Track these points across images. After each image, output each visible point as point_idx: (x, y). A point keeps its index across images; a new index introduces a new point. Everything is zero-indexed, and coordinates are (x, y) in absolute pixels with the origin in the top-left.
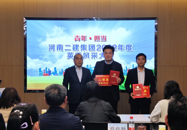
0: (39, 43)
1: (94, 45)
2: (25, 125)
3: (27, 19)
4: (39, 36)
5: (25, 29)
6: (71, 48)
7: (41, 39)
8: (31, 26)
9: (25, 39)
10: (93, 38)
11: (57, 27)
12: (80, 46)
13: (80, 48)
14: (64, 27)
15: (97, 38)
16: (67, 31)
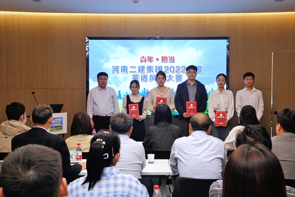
0: (102, 64)
1: (162, 67)
2: (106, 156)
3: (90, 38)
4: (102, 57)
5: (87, 49)
6: (137, 70)
7: (104, 60)
8: (94, 46)
9: (88, 60)
10: (160, 59)
11: (121, 47)
12: (146, 67)
13: (146, 70)
14: (129, 47)
15: (164, 59)
16: (132, 51)
